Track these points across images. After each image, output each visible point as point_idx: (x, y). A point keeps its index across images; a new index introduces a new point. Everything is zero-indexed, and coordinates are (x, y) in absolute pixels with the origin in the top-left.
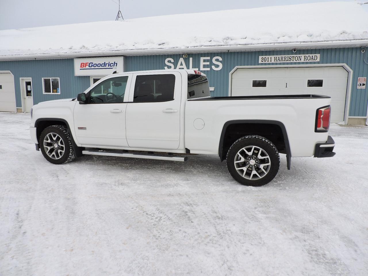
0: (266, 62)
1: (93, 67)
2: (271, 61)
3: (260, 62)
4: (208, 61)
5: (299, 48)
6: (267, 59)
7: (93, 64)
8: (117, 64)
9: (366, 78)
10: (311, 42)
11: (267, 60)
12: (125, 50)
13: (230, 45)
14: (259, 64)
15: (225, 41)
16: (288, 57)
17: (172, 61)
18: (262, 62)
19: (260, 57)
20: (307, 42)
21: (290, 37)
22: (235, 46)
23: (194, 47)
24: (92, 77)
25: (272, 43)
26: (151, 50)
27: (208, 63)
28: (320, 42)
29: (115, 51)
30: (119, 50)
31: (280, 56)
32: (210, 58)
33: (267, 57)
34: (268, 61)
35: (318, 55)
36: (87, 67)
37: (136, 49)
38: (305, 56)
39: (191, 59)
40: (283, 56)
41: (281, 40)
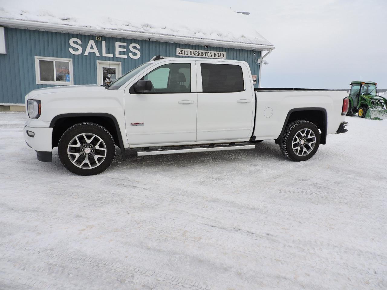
0: (183, 55)
2: (187, 54)
3: (177, 54)
4: (124, 47)
5: (211, 45)
6: (184, 52)
9: (256, 75)
10: (223, 41)
11: (184, 53)
12: (9, 19)
13: (153, 33)
14: (176, 56)
15: (145, 28)
16: (201, 52)
17: (79, 42)
18: (179, 55)
19: (178, 49)
20: (219, 40)
21: (204, 34)
22: (157, 35)
23: (112, 29)
25: (192, 37)
27: (125, 50)
28: (229, 42)
31: (195, 51)
32: (127, 44)
33: (184, 50)
34: (185, 54)
35: (225, 53)
38: (215, 53)
39: (104, 43)
40: (198, 51)
41: (198, 35)
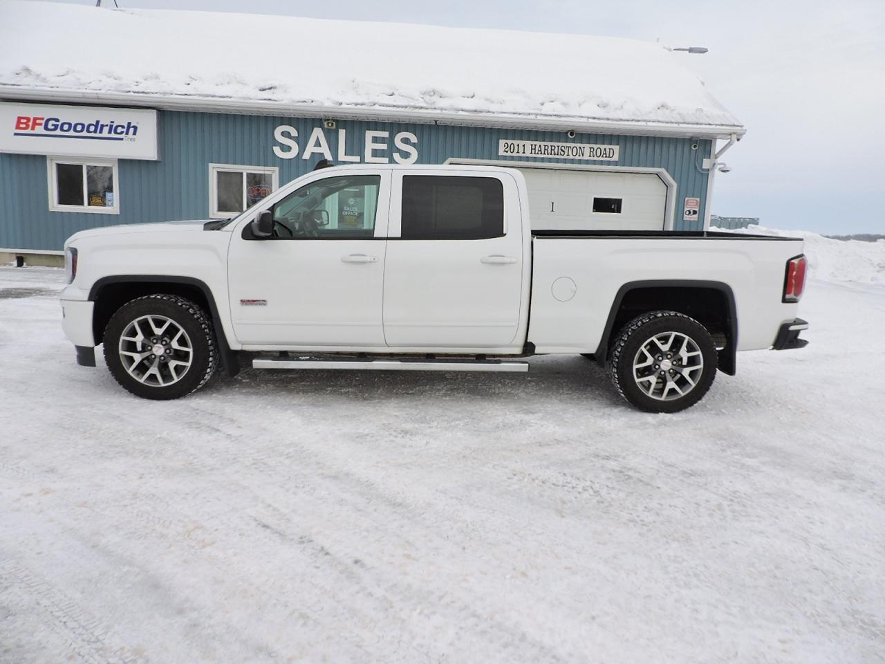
0: (515, 154)
1: (58, 132)
2: (524, 153)
3: (501, 152)
4: (383, 140)
5: (580, 131)
6: (516, 147)
7: (59, 124)
8: (135, 128)
9: (698, 199)
10: (608, 119)
11: (516, 150)
12: (165, 94)
13: (442, 109)
14: (498, 158)
15: (427, 98)
16: (558, 147)
17: (294, 133)
18: (505, 154)
19: (502, 142)
20: (599, 119)
21: (565, 104)
22: (452, 112)
23: (356, 104)
24: (52, 160)
25: (532, 114)
26: (243, 101)
27: (384, 147)
28: (625, 120)
29: (135, 92)
30: (146, 93)
31: (543, 144)
32: (390, 135)
33: (516, 142)
34: (518, 152)
35: (616, 148)
36: (40, 130)
37: (200, 95)
38: (590, 148)
39: (342, 133)
40: (549, 144)
41: (547, 109)
